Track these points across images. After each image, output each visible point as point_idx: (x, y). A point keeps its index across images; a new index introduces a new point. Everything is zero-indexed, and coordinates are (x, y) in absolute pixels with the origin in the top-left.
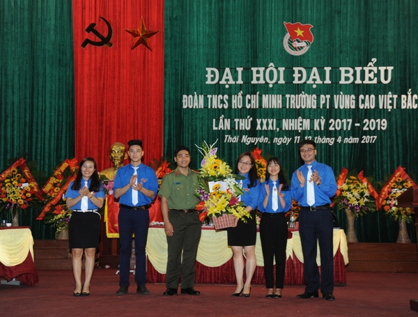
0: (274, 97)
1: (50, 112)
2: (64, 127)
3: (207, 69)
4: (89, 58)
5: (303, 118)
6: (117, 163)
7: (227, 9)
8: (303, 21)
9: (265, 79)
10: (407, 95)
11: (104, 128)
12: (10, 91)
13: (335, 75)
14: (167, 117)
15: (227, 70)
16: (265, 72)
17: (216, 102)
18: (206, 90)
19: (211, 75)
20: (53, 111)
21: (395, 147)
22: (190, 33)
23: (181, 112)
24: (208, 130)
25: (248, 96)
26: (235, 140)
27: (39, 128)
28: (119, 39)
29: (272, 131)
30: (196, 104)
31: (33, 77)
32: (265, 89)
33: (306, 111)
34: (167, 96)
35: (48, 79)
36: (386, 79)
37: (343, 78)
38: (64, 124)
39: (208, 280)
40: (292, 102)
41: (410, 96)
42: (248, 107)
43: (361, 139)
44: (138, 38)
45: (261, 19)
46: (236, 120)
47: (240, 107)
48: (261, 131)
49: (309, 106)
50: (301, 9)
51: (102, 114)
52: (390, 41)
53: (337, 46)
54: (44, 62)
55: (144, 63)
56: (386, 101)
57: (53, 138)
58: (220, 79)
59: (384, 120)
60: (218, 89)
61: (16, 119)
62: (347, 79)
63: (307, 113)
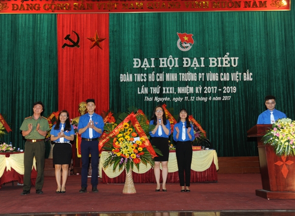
0: (173, 74)
1: (44, 85)
2: (52, 93)
3: (134, 59)
4: (66, 54)
5: (189, 86)
6: (82, 113)
7: (145, 26)
8: (188, 32)
9: (167, 64)
10: (247, 73)
11: (75, 94)
12: (21, 74)
13: (207, 62)
14: (111, 87)
15: (146, 60)
16: (167, 60)
17: (139, 78)
18: (133, 71)
19: (136, 63)
20: (46, 84)
21: (241, 102)
22: (124, 39)
23: (119, 84)
24: (135, 94)
25: (158, 74)
26: (151, 99)
27: (38, 95)
28: (84, 43)
29: (172, 94)
30: (128, 79)
31: (34, 65)
32: (167, 70)
33: (191, 82)
34: (111, 75)
35: (43, 66)
36: (235, 64)
37: (211, 64)
38: (52, 92)
39: (138, 181)
40: (183, 77)
41: (248, 74)
42: (158, 80)
43: (222, 98)
44: (94, 42)
45: (164, 31)
46: (151, 88)
47: (153, 80)
48: (166, 94)
49: (192, 80)
50: (186, 26)
51: (74, 85)
52: (236, 43)
53: (207, 46)
54: (41, 57)
55: (98, 56)
56: (235, 76)
57: (45, 100)
58: (142, 65)
59: (235, 87)
60: (140, 70)
61: (24, 89)
62: (213, 64)
63: (191, 84)
